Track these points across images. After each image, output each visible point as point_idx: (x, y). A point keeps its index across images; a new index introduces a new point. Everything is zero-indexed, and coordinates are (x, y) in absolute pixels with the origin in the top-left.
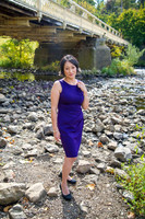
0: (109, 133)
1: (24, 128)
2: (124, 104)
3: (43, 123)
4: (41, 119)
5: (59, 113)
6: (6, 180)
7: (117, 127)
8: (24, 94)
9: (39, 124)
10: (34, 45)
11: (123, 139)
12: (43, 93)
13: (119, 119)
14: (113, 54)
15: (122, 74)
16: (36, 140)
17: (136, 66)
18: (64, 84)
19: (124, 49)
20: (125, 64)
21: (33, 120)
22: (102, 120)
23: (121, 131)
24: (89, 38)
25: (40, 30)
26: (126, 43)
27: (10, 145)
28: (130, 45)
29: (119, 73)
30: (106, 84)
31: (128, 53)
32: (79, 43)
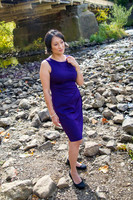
0: (112, 106)
1: (17, 119)
2: (121, 71)
3: (36, 109)
4: (34, 105)
5: (53, 95)
6: (9, 180)
7: (120, 98)
8: (10, 81)
9: (33, 110)
10: (11, 26)
11: (128, 109)
12: (30, 76)
13: (120, 88)
14: (99, 18)
15: (113, 39)
16: (33, 129)
17: (126, 27)
18: (52, 63)
19: (109, 11)
20: (113, 27)
21: (25, 108)
22: (101, 93)
23: (125, 101)
24: (68, 7)
25: (14, 9)
26: (110, 4)
27: (5, 140)
28: (115, 6)
29: (109, 38)
30: (98, 53)
31: (115, 15)
32: (59, 14)
